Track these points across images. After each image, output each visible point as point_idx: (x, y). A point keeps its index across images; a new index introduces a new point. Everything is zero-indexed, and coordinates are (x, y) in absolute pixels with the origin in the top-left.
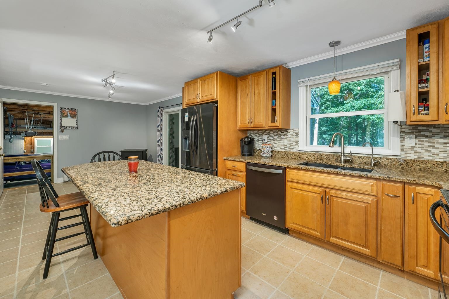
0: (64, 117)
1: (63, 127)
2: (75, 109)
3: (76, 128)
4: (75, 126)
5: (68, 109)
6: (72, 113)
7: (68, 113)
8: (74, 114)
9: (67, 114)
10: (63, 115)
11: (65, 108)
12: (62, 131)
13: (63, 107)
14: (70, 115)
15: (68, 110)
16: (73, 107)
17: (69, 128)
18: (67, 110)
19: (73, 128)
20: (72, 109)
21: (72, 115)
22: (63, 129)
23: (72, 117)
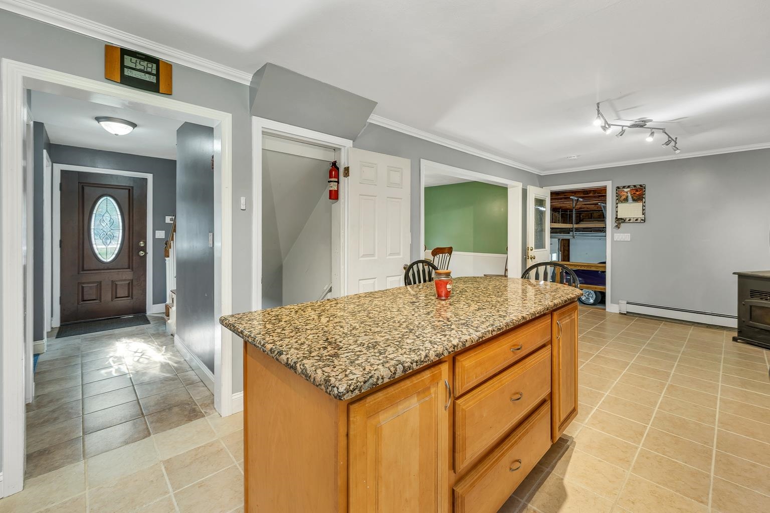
0: (622, 202)
1: (619, 219)
2: (641, 186)
3: (642, 220)
4: (640, 215)
5: (629, 187)
6: (635, 193)
7: (629, 195)
8: (639, 194)
9: (627, 197)
10: (620, 199)
11: (624, 187)
12: (618, 227)
13: (621, 185)
14: (632, 198)
15: (629, 189)
16: (637, 183)
17: (630, 220)
18: (626, 190)
19: (637, 220)
20: (635, 186)
21: (635, 198)
22: (619, 221)
23: (634, 200)
